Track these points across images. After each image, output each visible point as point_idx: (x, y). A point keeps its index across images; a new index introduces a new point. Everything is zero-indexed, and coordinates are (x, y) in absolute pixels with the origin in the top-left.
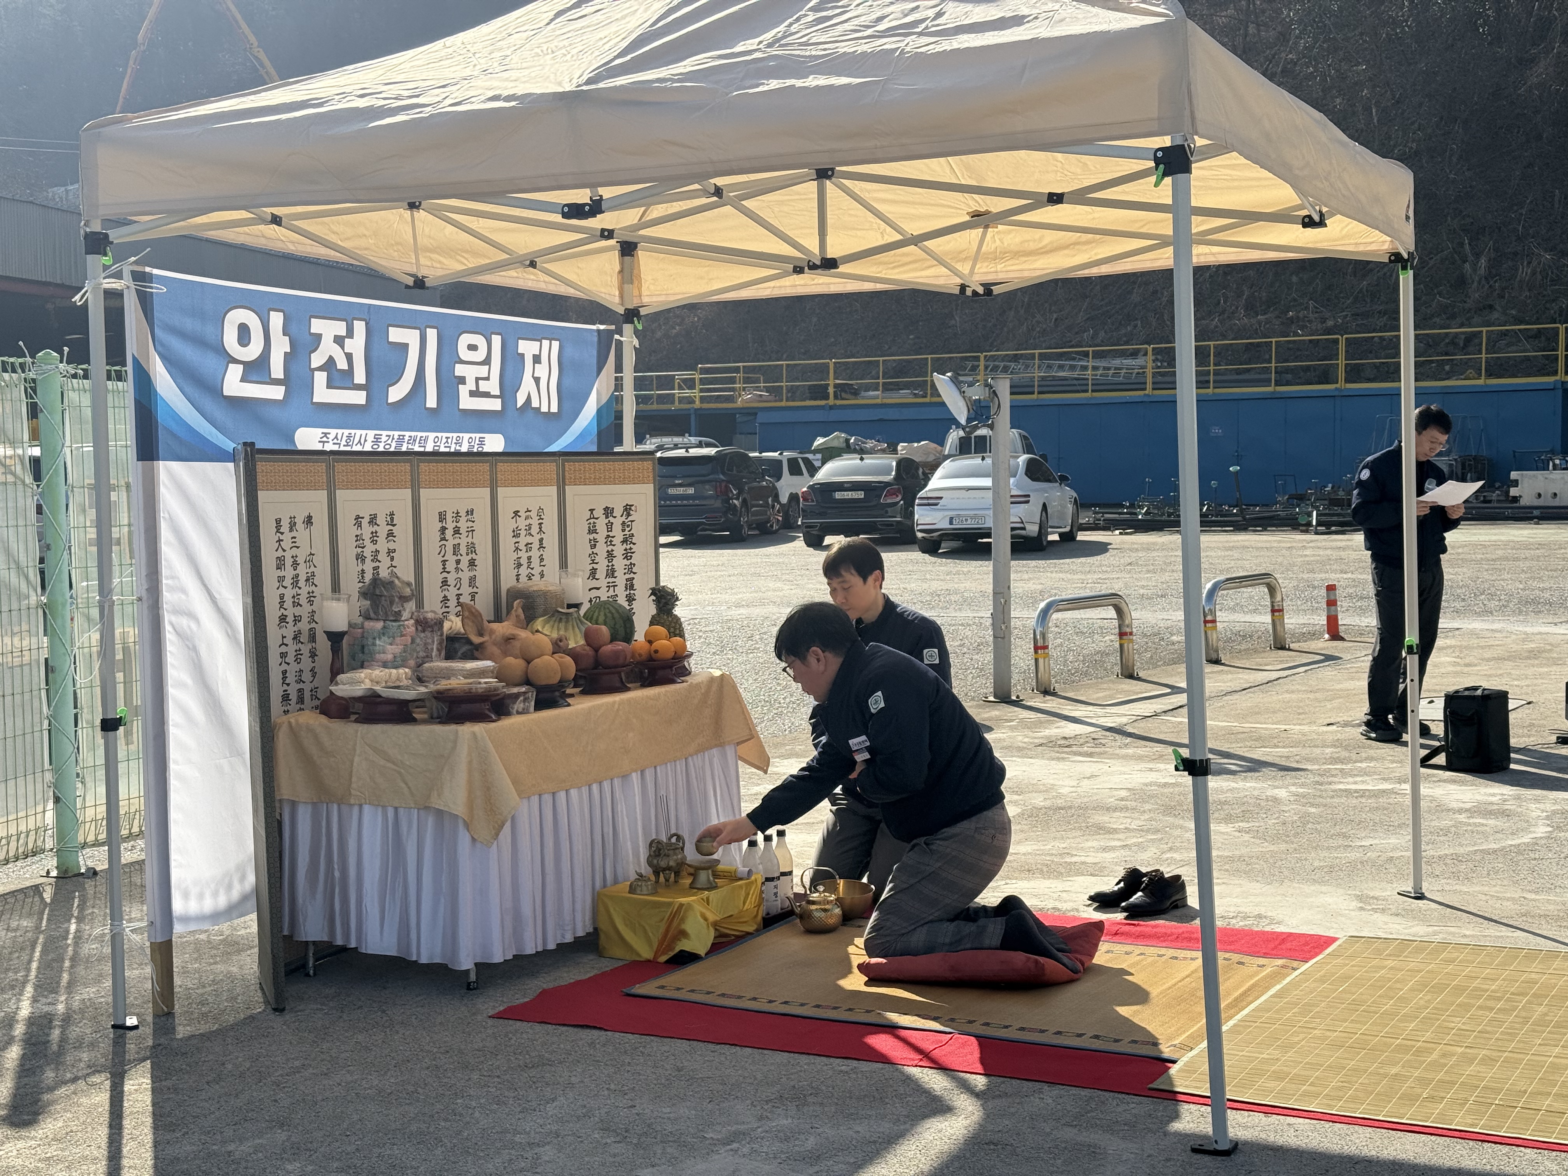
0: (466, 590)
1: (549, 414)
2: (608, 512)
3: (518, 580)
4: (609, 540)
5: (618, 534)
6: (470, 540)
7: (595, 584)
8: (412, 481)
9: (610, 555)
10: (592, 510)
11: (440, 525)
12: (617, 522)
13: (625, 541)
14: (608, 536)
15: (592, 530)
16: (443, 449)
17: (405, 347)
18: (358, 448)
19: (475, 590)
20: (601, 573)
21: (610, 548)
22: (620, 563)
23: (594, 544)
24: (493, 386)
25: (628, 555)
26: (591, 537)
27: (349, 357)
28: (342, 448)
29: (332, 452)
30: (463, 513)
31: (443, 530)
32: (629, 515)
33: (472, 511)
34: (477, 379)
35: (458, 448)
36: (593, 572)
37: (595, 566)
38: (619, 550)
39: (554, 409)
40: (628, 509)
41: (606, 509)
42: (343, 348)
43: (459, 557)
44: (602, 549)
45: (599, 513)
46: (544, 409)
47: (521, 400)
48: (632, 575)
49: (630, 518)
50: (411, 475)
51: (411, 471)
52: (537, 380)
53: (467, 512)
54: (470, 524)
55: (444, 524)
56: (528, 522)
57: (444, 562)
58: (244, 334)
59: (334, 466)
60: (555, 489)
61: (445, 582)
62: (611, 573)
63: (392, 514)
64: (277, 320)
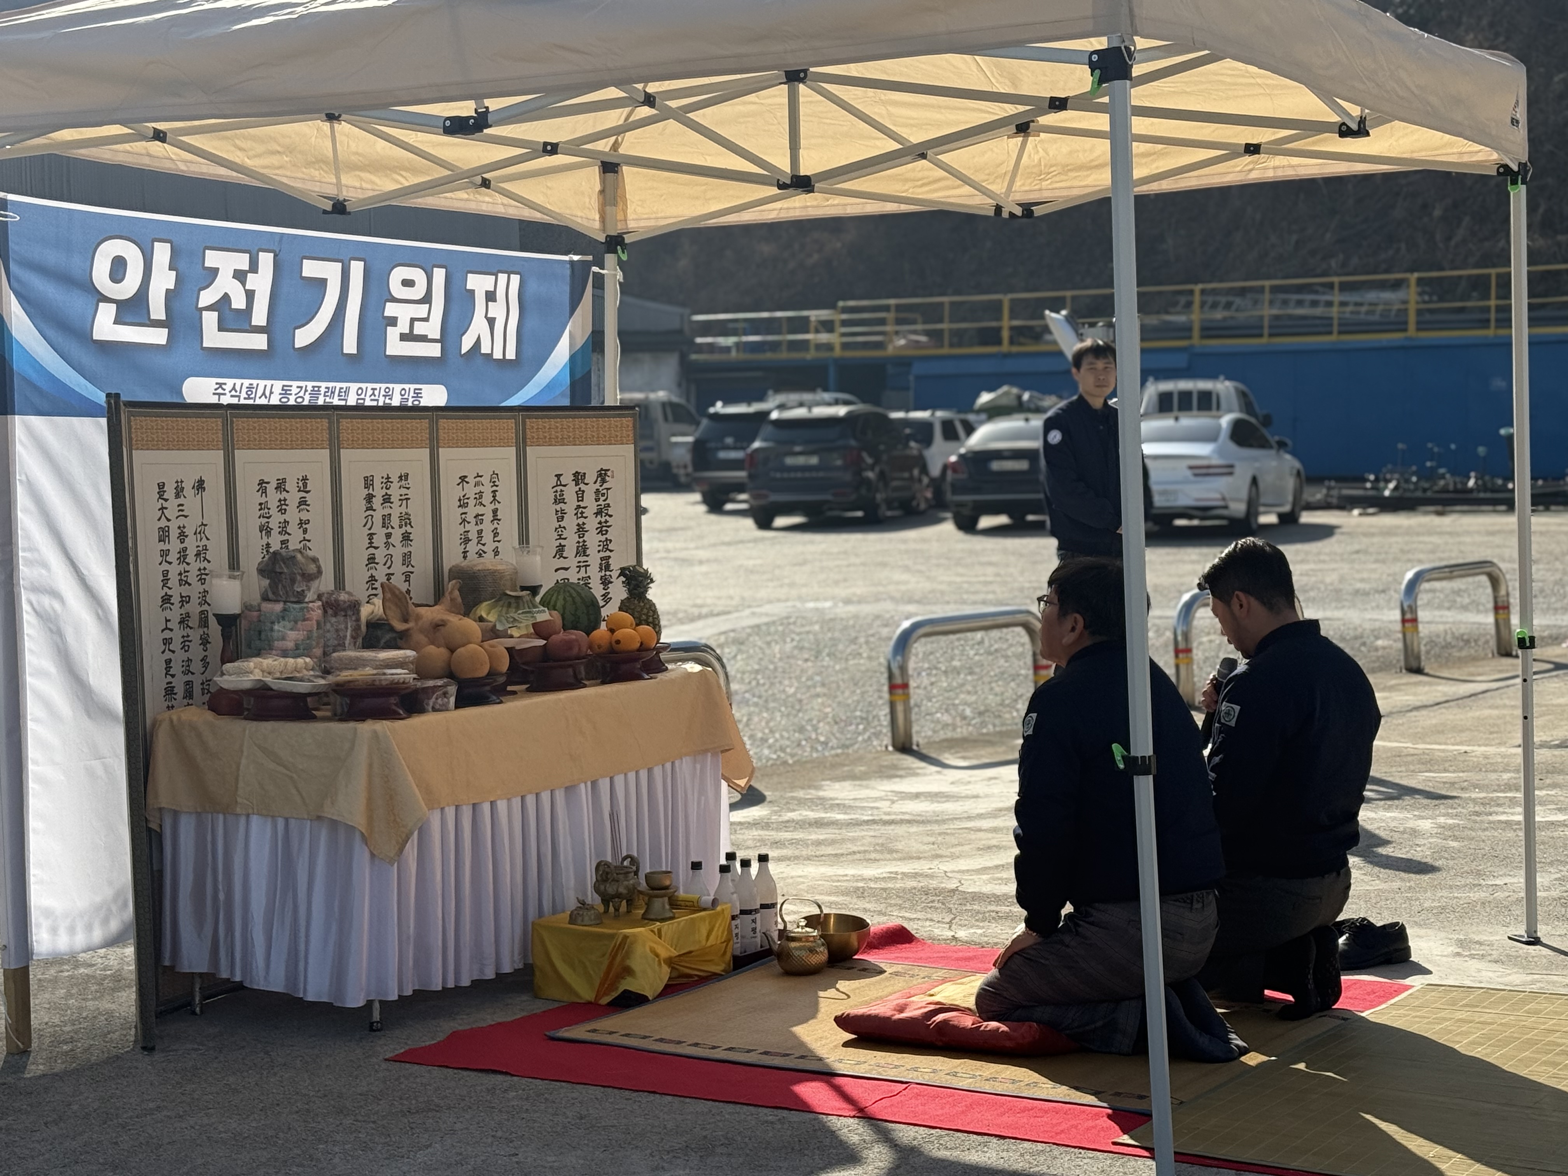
0: (398, 568)
1: (504, 362)
2: (579, 478)
3: (465, 557)
4: (580, 511)
5: (590, 504)
6: (403, 509)
7: (562, 563)
8: (330, 440)
9: (581, 530)
10: (558, 476)
11: (366, 492)
12: (590, 491)
13: (599, 513)
14: (579, 507)
15: (559, 500)
16: (368, 403)
17: (322, 283)
18: (263, 401)
19: (410, 569)
20: (570, 550)
21: (581, 521)
22: (593, 539)
23: (561, 516)
24: (433, 328)
25: (602, 529)
26: (558, 507)
27: (250, 295)
28: (243, 402)
29: (230, 406)
30: (394, 478)
31: (370, 498)
32: (604, 481)
33: (407, 476)
34: (413, 320)
35: (388, 401)
36: (561, 549)
37: (563, 542)
38: (592, 523)
39: (511, 355)
40: (602, 475)
41: (576, 474)
42: (244, 284)
43: (390, 530)
44: (571, 522)
45: (567, 479)
46: (497, 355)
47: (467, 344)
48: (608, 553)
49: (605, 486)
50: (330, 434)
51: (330, 428)
52: (491, 322)
53: (400, 477)
54: (404, 491)
55: (371, 491)
56: (477, 490)
57: (371, 536)
58: (118, 268)
59: (232, 422)
60: (513, 450)
61: (372, 560)
62: (582, 550)
63: (305, 479)
64: (162, 253)
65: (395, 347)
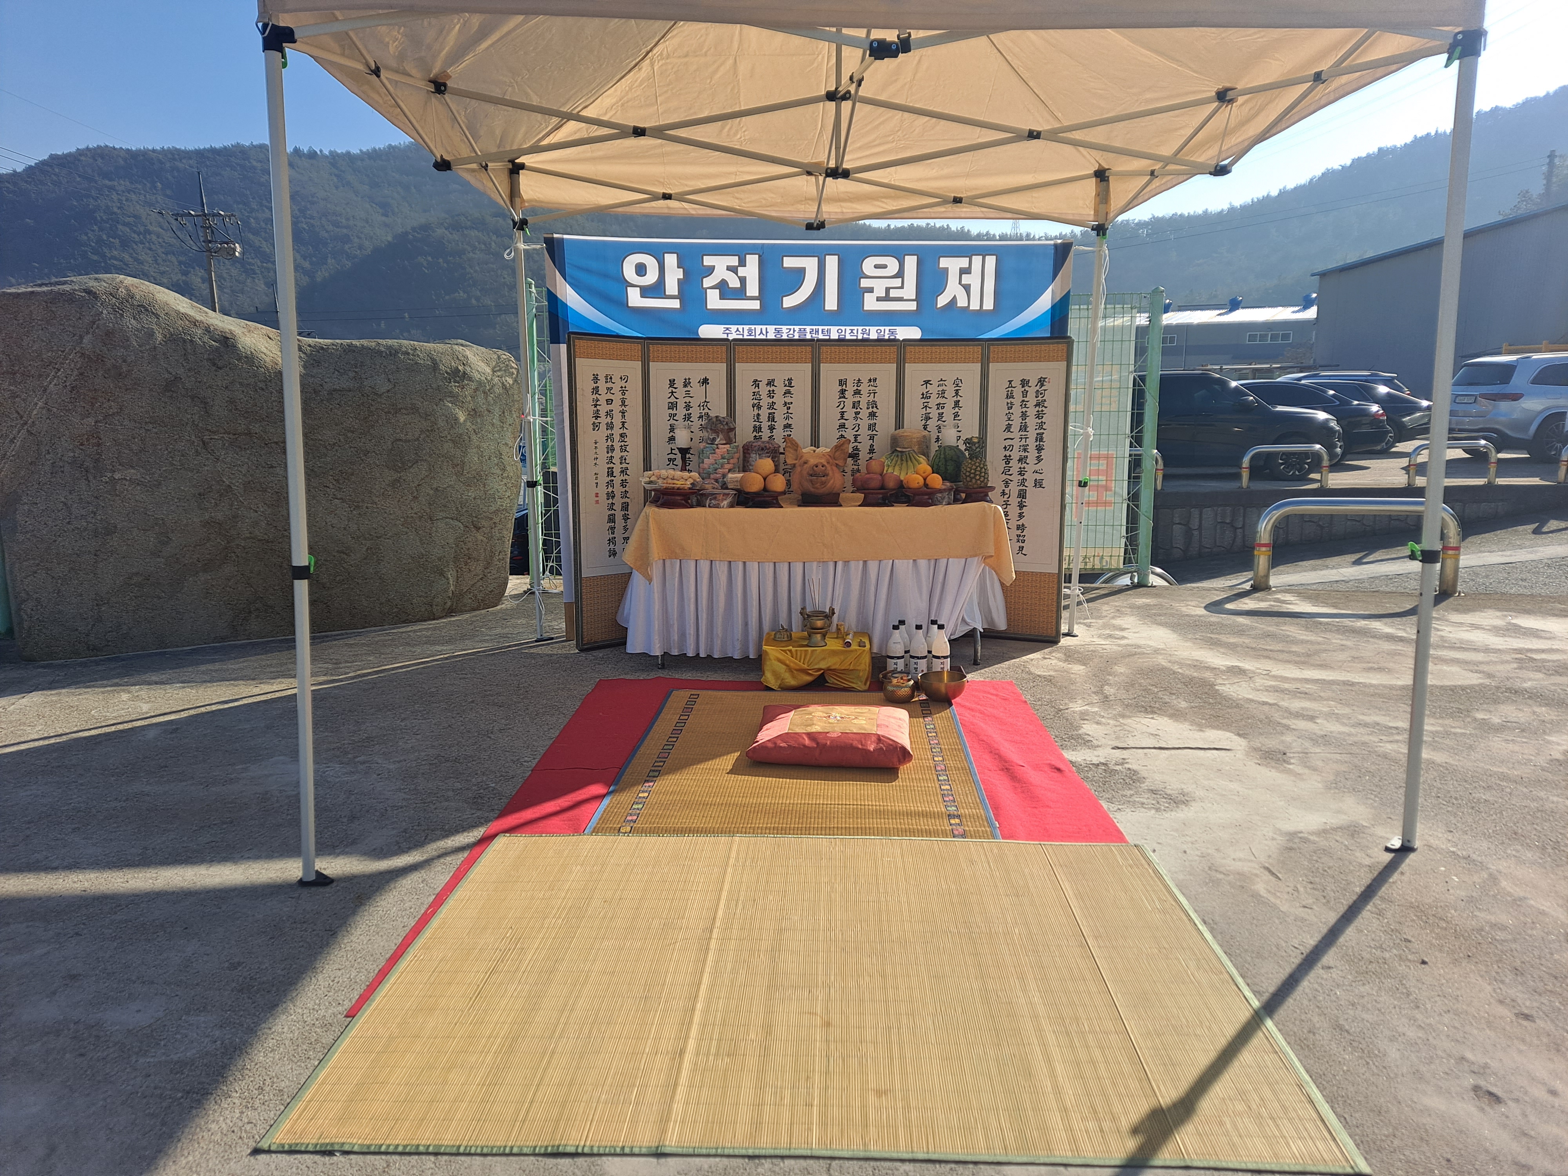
0: (864, 432)
1: (979, 310)
2: (1024, 383)
3: (925, 428)
4: (1024, 404)
5: (1032, 399)
6: (871, 398)
7: (1009, 435)
8: (812, 358)
9: (1024, 415)
10: (1010, 382)
11: (840, 388)
12: (1032, 392)
13: (1037, 405)
14: (1023, 401)
15: (1010, 396)
16: (848, 337)
17: (801, 270)
18: (762, 337)
19: (874, 432)
20: (1015, 428)
21: (1024, 410)
22: (1032, 422)
24: (907, 293)
25: (1039, 415)
26: (1009, 401)
27: (743, 280)
28: (746, 337)
29: (735, 340)
30: (865, 381)
31: (843, 392)
32: (1042, 385)
33: (875, 380)
34: (902, 287)
35: (865, 336)
36: (1008, 428)
37: (1011, 422)
38: (1032, 411)
39: (989, 305)
40: (1041, 381)
41: (1023, 381)
42: (737, 274)
43: (859, 410)
44: (1017, 411)
45: (1016, 383)
46: (975, 306)
47: (942, 301)
48: (1042, 431)
49: (1043, 388)
50: (812, 355)
51: (812, 352)
52: (966, 286)
53: (870, 380)
54: (872, 388)
55: (844, 387)
56: (940, 388)
57: (842, 413)
58: (641, 270)
59: (734, 348)
60: (978, 366)
61: (842, 426)
62: (1024, 428)
63: (790, 380)
64: (671, 260)
65: (870, 303)
